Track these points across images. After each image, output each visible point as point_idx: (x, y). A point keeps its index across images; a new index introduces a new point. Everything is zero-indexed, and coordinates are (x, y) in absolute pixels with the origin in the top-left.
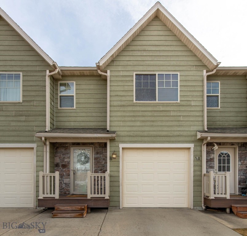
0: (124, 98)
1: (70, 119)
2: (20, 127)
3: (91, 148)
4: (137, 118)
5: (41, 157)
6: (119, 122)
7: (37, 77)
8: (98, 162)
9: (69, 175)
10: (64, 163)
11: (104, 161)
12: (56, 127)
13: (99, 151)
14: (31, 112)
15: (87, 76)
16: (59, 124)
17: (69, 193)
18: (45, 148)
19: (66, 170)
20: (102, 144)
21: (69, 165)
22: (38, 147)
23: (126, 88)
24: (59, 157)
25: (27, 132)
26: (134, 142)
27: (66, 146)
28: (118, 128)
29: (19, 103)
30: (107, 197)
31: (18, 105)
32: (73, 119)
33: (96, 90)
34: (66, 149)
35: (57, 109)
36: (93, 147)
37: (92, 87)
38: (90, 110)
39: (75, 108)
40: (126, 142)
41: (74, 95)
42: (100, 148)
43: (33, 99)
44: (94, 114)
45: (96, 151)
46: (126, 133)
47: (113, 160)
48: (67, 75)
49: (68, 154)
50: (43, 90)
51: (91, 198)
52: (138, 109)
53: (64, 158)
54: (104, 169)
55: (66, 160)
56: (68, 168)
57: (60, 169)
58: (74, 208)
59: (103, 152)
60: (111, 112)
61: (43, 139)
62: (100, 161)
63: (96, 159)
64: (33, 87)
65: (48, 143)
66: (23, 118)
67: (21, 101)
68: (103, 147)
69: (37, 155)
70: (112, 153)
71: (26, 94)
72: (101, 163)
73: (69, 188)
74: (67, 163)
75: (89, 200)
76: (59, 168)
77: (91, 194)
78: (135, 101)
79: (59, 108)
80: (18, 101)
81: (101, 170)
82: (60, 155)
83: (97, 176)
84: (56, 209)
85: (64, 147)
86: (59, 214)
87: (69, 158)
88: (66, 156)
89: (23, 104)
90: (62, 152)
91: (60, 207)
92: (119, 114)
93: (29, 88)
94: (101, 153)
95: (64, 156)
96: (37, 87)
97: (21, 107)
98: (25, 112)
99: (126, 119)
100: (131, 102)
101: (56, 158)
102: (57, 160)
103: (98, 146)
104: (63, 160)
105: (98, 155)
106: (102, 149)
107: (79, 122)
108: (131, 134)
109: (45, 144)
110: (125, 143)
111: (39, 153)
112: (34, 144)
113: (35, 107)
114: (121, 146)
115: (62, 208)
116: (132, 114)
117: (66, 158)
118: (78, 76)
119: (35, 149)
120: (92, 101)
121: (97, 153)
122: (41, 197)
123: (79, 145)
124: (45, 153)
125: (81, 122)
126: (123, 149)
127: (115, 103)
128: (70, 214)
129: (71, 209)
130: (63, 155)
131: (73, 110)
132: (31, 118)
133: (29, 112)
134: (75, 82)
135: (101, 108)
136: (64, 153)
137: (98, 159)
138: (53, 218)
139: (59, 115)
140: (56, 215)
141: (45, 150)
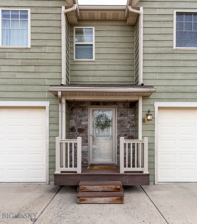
0: (160, 44)
1: (88, 73)
2: (28, 79)
3: (114, 109)
4: (177, 70)
5: (54, 118)
6: (155, 74)
7: (50, 15)
8: (122, 126)
9: (87, 142)
10: (81, 127)
11: (129, 125)
12: (71, 82)
13: (123, 113)
14: (42, 60)
15: (109, 20)
16: (74, 79)
17: (87, 164)
18: (60, 107)
19: (84, 136)
20: (127, 104)
21: (86, 129)
22: (52, 106)
23: (164, 31)
24: (75, 120)
25: (37, 87)
26: (174, 100)
27: (84, 106)
28: (153, 81)
29: (27, 49)
30: (146, 172)
31: (25, 51)
32: (92, 73)
33: (119, 37)
34: (83, 110)
35: (72, 60)
36: (115, 107)
37: (115, 34)
38: (113, 62)
39: (94, 59)
40: (163, 100)
41: (93, 43)
42: (124, 108)
43: (44, 43)
44: (117, 68)
45: (119, 112)
46: (163, 89)
47: (147, 122)
48: (85, 18)
49: (85, 115)
50: (58, 32)
51: (125, 172)
52: (178, 57)
53: (81, 120)
54: (129, 134)
55: (83, 123)
56: (86, 133)
57: (77, 134)
58: (106, 188)
59: (128, 113)
60: (145, 61)
61: (60, 94)
62: (125, 125)
63: (119, 122)
64: (44, 29)
65: (64, 101)
66: (32, 69)
67: (29, 46)
68: (128, 107)
69: (49, 115)
70: (145, 113)
71: (36, 37)
72: (126, 126)
73: (86, 157)
74: (84, 127)
75: (122, 175)
76: (75, 133)
77: (125, 167)
78: (175, 47)
79: (75, 59)
80: (25, 46)
81: (125, 135)
82: (76, 117)
83: (133, 144)
84: (81, 189)
85: (80, 107)
86: (88, 199)
87: (87, 120)
88: (83, 118)
89: (32, 50)
90: (79, 113)
91: (87, 186)
92: (154, 64)
93: (40, 30)
94: (125, 115)
95: (81, 118)
96: (50, 28)
97: (29, 54)
98: (35, 61)
99: (164, 70)
100: (170, 49)
101: (71, 121)
102: (73, 123)
103: (122, 106)
104: (80, 124)
105: (122, 118)
106: (127, 110)
107: (99, 77)
108: (170, 89)
109: (61, 102)
110: (161, 101)
111: (53, 114)
112: (46, 102)
113: (47, 54)
114: (157, 104)
115: (90, 188)
116: (171, 64)
117: (84, 121)
118: (98, 20)
119: (47, 109)
120: (115, 51)
121: (121, 115)
122: (58, 171)
123: (99, 105)
124: (60, 113)
125: (102, 77)
126: (160, 108)
127: (150, 50)
128: (103, 199)
129: (101, 189)
130: (80, 116)
131: (92, 62)
132: (41, 69)
133: (40, 61)
134: (94, 28)
135: (126, 60)
136: (81, 115)
137: (122, 123)
138: (80, 203)
139: (75, 68)
140: (84, 200)
141: (60, 109)
